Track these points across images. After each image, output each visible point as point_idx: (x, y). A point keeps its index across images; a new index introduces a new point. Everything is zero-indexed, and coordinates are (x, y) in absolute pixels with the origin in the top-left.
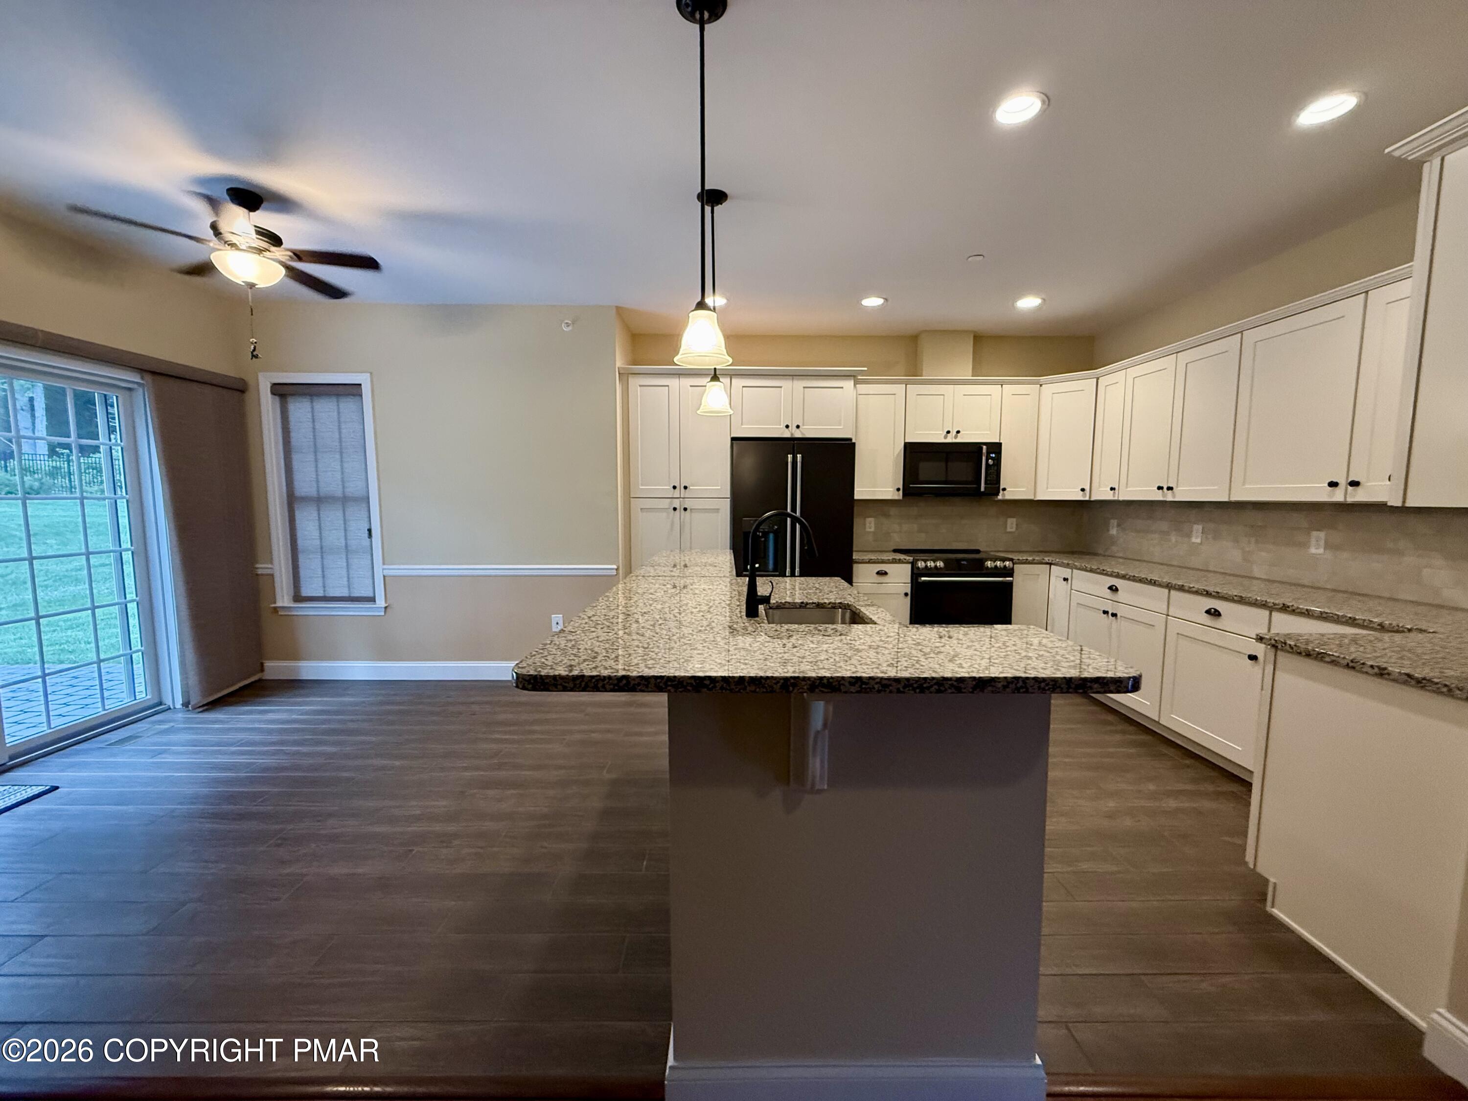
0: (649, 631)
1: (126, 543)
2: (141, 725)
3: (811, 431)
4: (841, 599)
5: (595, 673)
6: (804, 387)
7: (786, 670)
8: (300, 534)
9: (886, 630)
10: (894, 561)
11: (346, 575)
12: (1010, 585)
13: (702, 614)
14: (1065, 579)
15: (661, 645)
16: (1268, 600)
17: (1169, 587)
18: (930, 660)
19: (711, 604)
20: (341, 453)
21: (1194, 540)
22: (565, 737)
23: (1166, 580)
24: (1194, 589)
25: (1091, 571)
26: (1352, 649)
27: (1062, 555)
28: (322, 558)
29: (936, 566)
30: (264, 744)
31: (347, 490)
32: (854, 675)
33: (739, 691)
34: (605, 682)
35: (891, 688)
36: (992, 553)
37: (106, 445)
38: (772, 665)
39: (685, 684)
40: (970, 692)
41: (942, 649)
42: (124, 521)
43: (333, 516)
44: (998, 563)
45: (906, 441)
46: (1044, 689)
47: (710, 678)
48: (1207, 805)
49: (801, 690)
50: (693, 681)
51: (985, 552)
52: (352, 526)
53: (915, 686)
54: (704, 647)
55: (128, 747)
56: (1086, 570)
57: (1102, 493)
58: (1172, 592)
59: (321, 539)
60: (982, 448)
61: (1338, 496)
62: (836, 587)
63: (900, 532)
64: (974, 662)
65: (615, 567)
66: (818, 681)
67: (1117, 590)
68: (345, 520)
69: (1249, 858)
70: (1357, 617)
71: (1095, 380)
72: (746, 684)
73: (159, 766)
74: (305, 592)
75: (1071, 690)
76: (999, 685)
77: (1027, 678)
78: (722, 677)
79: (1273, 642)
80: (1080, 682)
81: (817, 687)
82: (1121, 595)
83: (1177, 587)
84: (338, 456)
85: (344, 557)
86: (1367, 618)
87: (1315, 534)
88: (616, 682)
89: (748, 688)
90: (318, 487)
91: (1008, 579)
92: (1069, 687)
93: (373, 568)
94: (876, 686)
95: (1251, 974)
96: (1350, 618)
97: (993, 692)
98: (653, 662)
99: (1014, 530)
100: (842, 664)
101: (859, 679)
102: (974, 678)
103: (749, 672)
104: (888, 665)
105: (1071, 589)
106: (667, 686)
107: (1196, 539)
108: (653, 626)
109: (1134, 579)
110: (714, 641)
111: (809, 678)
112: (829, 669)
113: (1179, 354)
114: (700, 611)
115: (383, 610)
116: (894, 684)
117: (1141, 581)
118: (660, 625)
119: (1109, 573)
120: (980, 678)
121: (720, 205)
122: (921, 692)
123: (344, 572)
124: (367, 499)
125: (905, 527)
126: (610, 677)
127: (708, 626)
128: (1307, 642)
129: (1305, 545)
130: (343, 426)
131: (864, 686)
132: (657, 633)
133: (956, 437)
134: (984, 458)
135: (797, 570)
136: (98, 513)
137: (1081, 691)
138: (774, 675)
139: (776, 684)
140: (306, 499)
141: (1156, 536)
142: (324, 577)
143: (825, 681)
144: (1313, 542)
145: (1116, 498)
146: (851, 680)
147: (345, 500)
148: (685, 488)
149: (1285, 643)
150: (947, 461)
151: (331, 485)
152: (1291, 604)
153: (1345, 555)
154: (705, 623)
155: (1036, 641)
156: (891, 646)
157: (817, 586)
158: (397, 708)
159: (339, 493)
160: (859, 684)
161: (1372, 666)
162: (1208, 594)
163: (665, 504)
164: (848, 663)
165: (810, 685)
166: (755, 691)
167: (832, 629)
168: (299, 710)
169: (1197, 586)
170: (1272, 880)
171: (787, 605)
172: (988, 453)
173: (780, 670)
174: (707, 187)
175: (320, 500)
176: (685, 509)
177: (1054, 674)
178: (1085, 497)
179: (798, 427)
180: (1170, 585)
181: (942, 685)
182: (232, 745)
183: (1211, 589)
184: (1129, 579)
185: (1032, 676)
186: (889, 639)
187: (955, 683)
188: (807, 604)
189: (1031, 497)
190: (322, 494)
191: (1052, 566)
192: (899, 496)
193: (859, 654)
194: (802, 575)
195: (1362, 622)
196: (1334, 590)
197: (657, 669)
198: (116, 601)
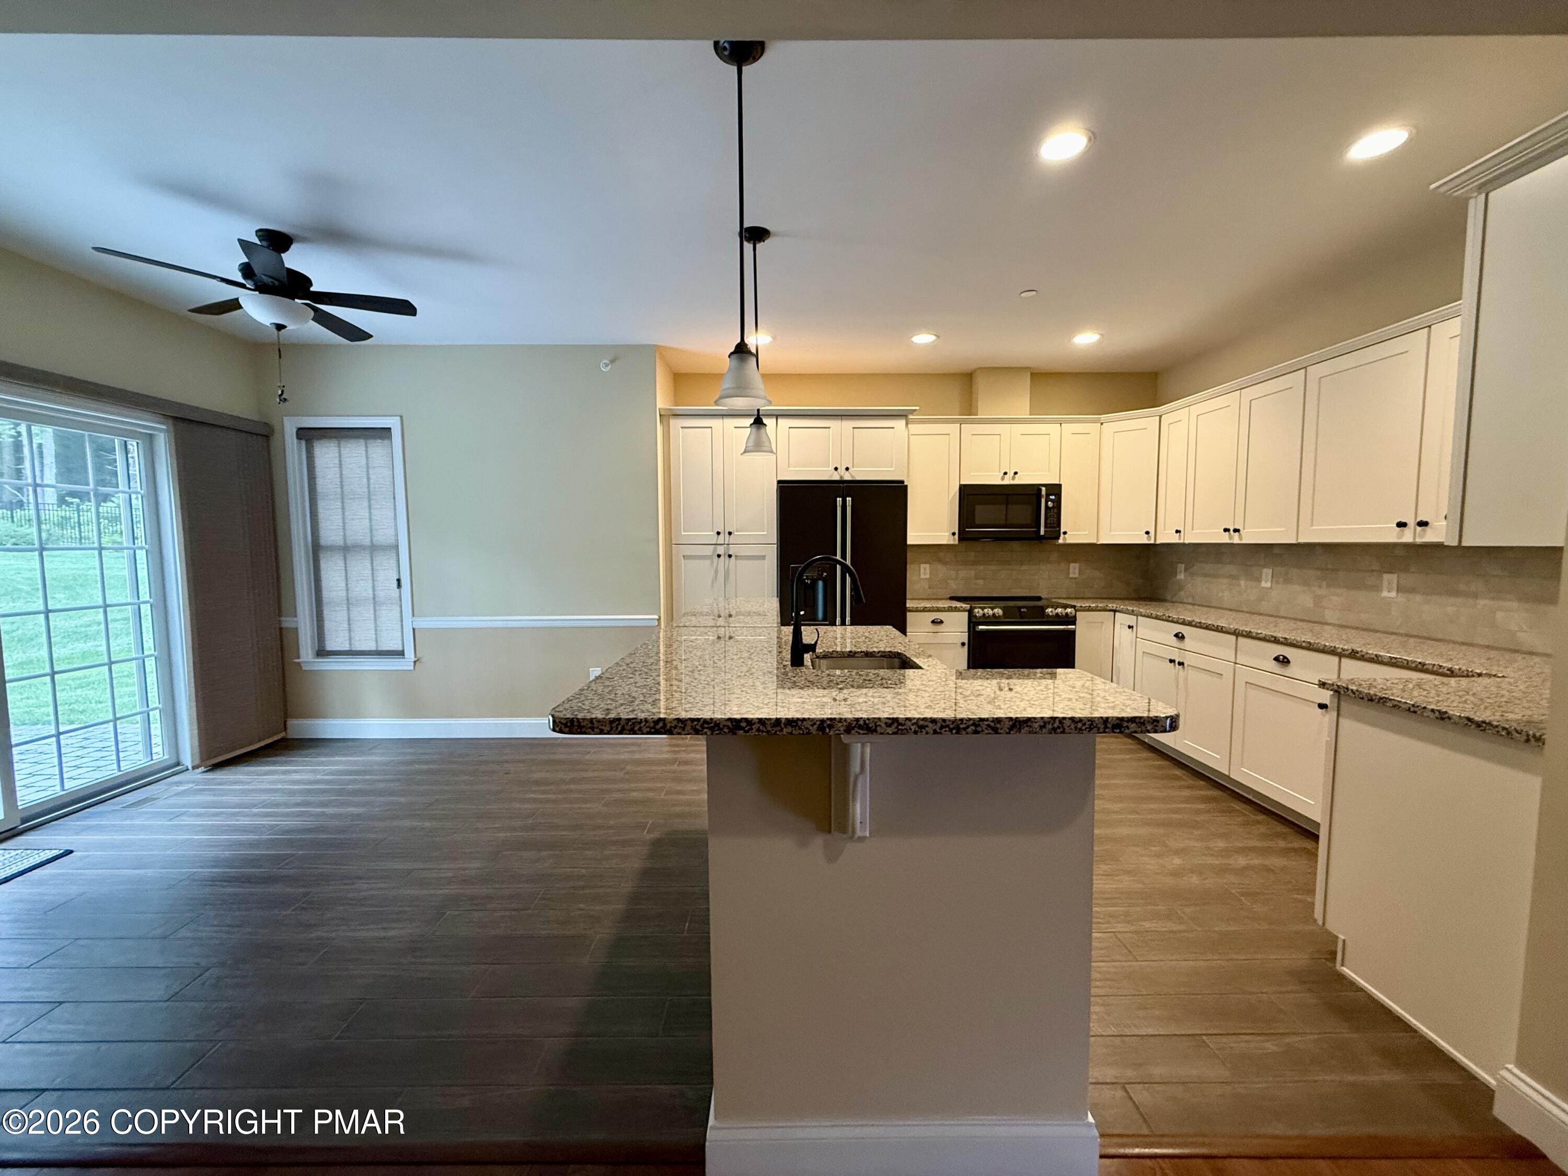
0: (687, 677)
1: (145, 595)
2: (158, 787)
3: (862, 473)
4: (890, 647)
5: (631, 716)
6: (854, 428)
7: (823, 713)
8: (324, 584)
9: (929, 675)
10: (950, 609)
11: (374, 628)
12: (1073, 633)
13: (742, 660)
14: (1130, 627)
15: (699, 690)
16: (1337, 646)
17: (1237, 634)
18: (969, 702)
19: (752, 651)
20: (369, 500)
21: (1264, 584)
22: (603, 796)
23: (1233, 626)
24: (1261, 635)
25: (1157, 618)
26: (1416, 693)
27: (1127, 602)
28: (348, 609)
29: (994, 614)
30: (286, 805)
31: (375, 539)
32: (891, 716)
33: (775, 733)
34: (642, 725)
35: (927, 729)
36: (1054, 600)
37: (125, 492)
38: (810, 707)
39: (721, 726)
40: (1007, 733)
41: (983, 692)
42: (143, 574)
43: (360, 566)
44: (1059, 610)
45: (962, 483)
46: (1080, 729)
47: (746, 720)
48: (1277, 862)
49: (837, 732)
50: (729, 724)
51: (1047, 599)
52: (381, 576)
53: (951, 726)
54: (742, 691)
55: (146, 809)
56: (1150, 617)
57: (1166, 537)
58: (1240, 639)
59: (347, 590)
60: (1041, 490)
61: (1407, 537)
62: (887, 636)
63: (957, 578)
64: (1013, 703)
65: (657, 617)
66: (855, 723)
67: (1183, 637)
68: (372, 570)
69: (1318, 914)
70: (1427, 662)
71: (1158, 417)
72: (783, 726)
73: (179, 828)
74: (330, 646)
75: (1107, 730)
76: (1036, 725)
77: (1064, 718)
78: (758, 719)
79: (1336, 687)
80: (1118, 721)
81: (853, 728)
82: (1188, 643)
83: (1244, 633)
84: (366, 504)
85: (372, 608)
86: (1437, 663)
87: (1386, 577)
88: (652, 725)
89: (785, 730)
90: (345, 535)
91: (1070, 627)
92: (1106, 727)
93: (402, 621)
94: (913, 728)
95: (1317, 1034)
96: (1420, 663)
97: (1030, 732)
98: (690, 705)
99: (1077, 576)
100: (880, 706)
101: (895, 720)
102: (1011, 719)
103: (785, 714)
104: (927, 707)
105: (1137, 637)
106: (703, 728)
107: (1266, 584)
108: (692, 672)
109: (1200, 626)
110: (753, 686)
111: (845, 720)
112: (866, 711)
113: (1243, 391)
114: (741, 658)
115: (413, 664)
116: (930, 725)
117: (1207, 627)
118: (699, 671)
119: (1175, 620)
120: (1017, 718)
121: (762, 243)
122: (958, 733)
123: (371, 625)
124: (396, 547)
125: (963, 573)
126: (646, 720)
127: (748, 671)
128: (1371, 686)
129: (1377, 588)
130: (371, 472)
131: (900, 727)
132: (696, 679)
133: (1013, 478)
134: (1043, 501)
135: (848, 619)
136: (117, 565)
137: (1118, 731)
138: (811, 717)
139: (812, 725)
140: (331, 548)
141: (1225, 581)
142: (350, 630)
143: (861, 722)
144: (1385, 583)
145: (1182, 541)
146: (888, 721)
147: (374, 549)
148: (730, 533)
149: (1347, 689)
150: (1007, 504)
151: (359, 531)
152: (1360, 650)
153: (1418, 598)
154: (745, 669)
155: (1079, 684)
156: (932, 689)
157: (867, 634)
158: (425, 767)
159: (367, 542)
160: (896, 725)
161: (1433, 711)
162: (1276, 641)
163: (708, 551)
164: (887, 705)
165: (846, 726)
166: (791, 733)
167: (874, 674)
168: (324, 771)
169: (1264, 632)
170: (1342, 937)
171: (835, 655)
172: (1048, 495)
173: (817, 712)
174: (746, 225)
175: (346, 549)
176: (730, 556)
177: (1091, 714)
178: (1150, 540)
179: (847, 469)
180: (1237, 631)
181: (979, 725)
182: (255, 806)
183: (1279, 635)
184: (1195, 626)
185: (1070, 716)
186: (931, 683)
187: (992, 724)
188: (856, 653)
189: (1094, 541)
190: (349, 542)
191: (1117, 614)
192: (954, 540)
193: (899, 697)
194: (853, 623)
195: (1431, 667)
196: (1407, 635)
197: (694, 712)
198: (134, 656)
